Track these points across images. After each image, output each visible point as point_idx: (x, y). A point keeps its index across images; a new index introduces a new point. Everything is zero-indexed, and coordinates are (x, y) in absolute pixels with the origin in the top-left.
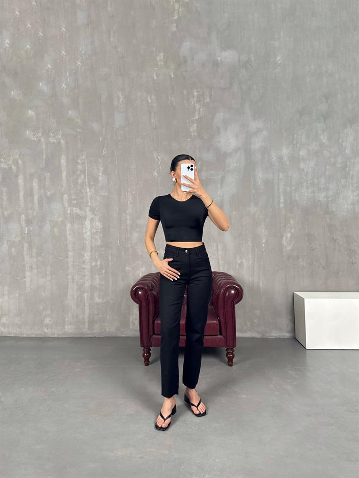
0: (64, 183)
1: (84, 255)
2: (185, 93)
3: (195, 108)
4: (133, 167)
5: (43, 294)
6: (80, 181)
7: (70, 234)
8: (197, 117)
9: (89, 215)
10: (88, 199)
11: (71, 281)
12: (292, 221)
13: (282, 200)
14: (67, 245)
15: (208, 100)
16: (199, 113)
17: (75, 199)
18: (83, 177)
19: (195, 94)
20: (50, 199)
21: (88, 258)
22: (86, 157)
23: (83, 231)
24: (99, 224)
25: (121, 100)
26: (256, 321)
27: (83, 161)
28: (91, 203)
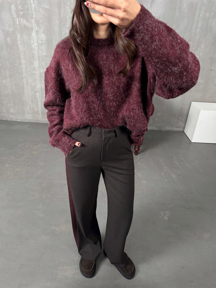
1: (34, 63)
5: (6, 92)
7: (21, 44)
9: (34, 26)
10: (33, 9)
11: (26, 83)
14: (19, 53)
17: (22, 10)
21: (37, 66)
23: (31, 42)
24: (44, 36)
28: (36, 15)
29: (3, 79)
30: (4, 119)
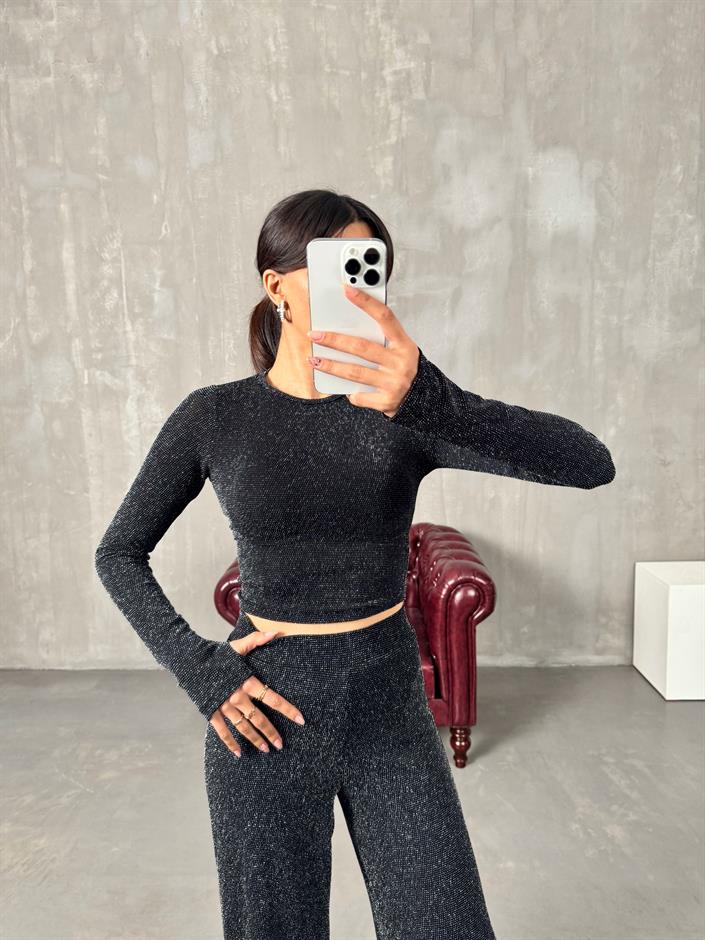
0: (73, 308)
2: (364, 75)
3: (389, 116)
4: (235, 268)
5: (35, 575)
6: (109, 304)
7: (91, 435)
8: (394, 139)
9: (133, 384)
10: (131, 346)
12: (619, 398)
13: (598, 347)
14: (84, 460)
15: (419, 94)
16: (400, 130)
17: (100, 350)
18: (116, 295)
19: (389, 79)
20: (40, 351)
22: (122, 244)
23: (120, 426)
24: (159, 411)
25: (201, 98)
26: (525, 629)
27: (115, 255)
28: (137, 357)
29: (30, 538)
30: (19, 666)
